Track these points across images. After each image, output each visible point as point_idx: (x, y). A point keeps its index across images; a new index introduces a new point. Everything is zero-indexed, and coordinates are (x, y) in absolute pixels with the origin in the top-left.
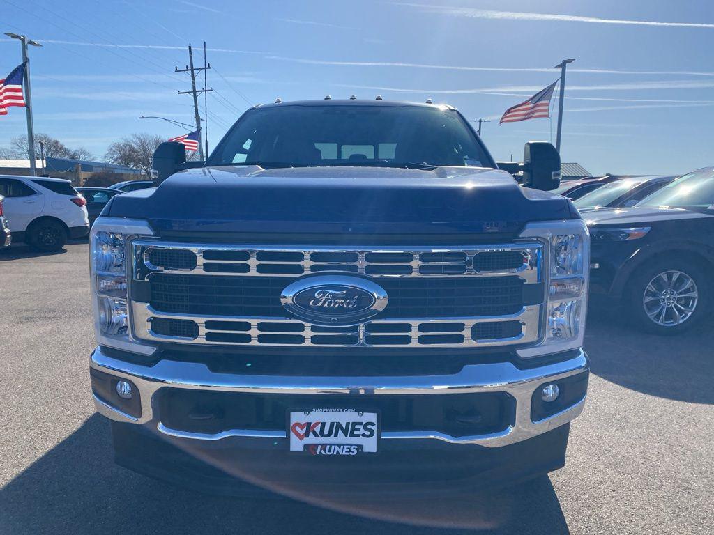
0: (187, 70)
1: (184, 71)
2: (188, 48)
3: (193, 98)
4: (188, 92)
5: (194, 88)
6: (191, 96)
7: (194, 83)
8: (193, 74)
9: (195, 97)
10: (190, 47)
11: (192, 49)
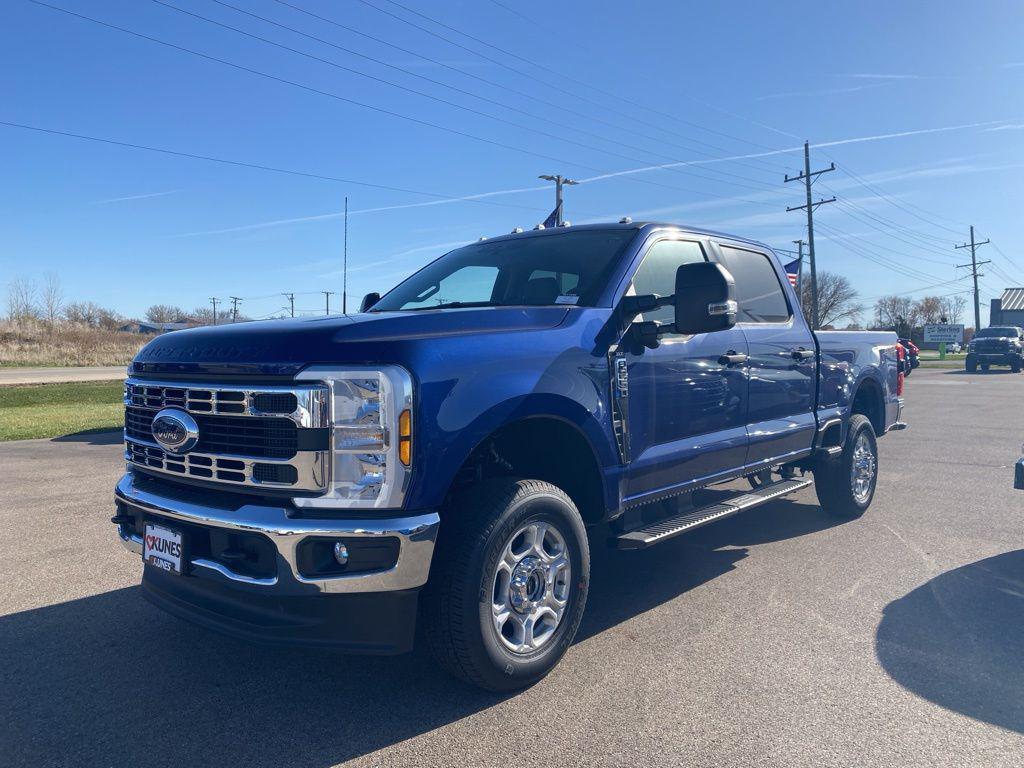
0: (801, 177)
1: (798, 178)
2: (804, 148)
3: (807, 214)
4: (801, 208)
5: (809, 200)
6: (804, 213)
7: (809, 194)
8: (808, 180)
9: (810, 213)
10: (806, 145)
11: (810, 147)
